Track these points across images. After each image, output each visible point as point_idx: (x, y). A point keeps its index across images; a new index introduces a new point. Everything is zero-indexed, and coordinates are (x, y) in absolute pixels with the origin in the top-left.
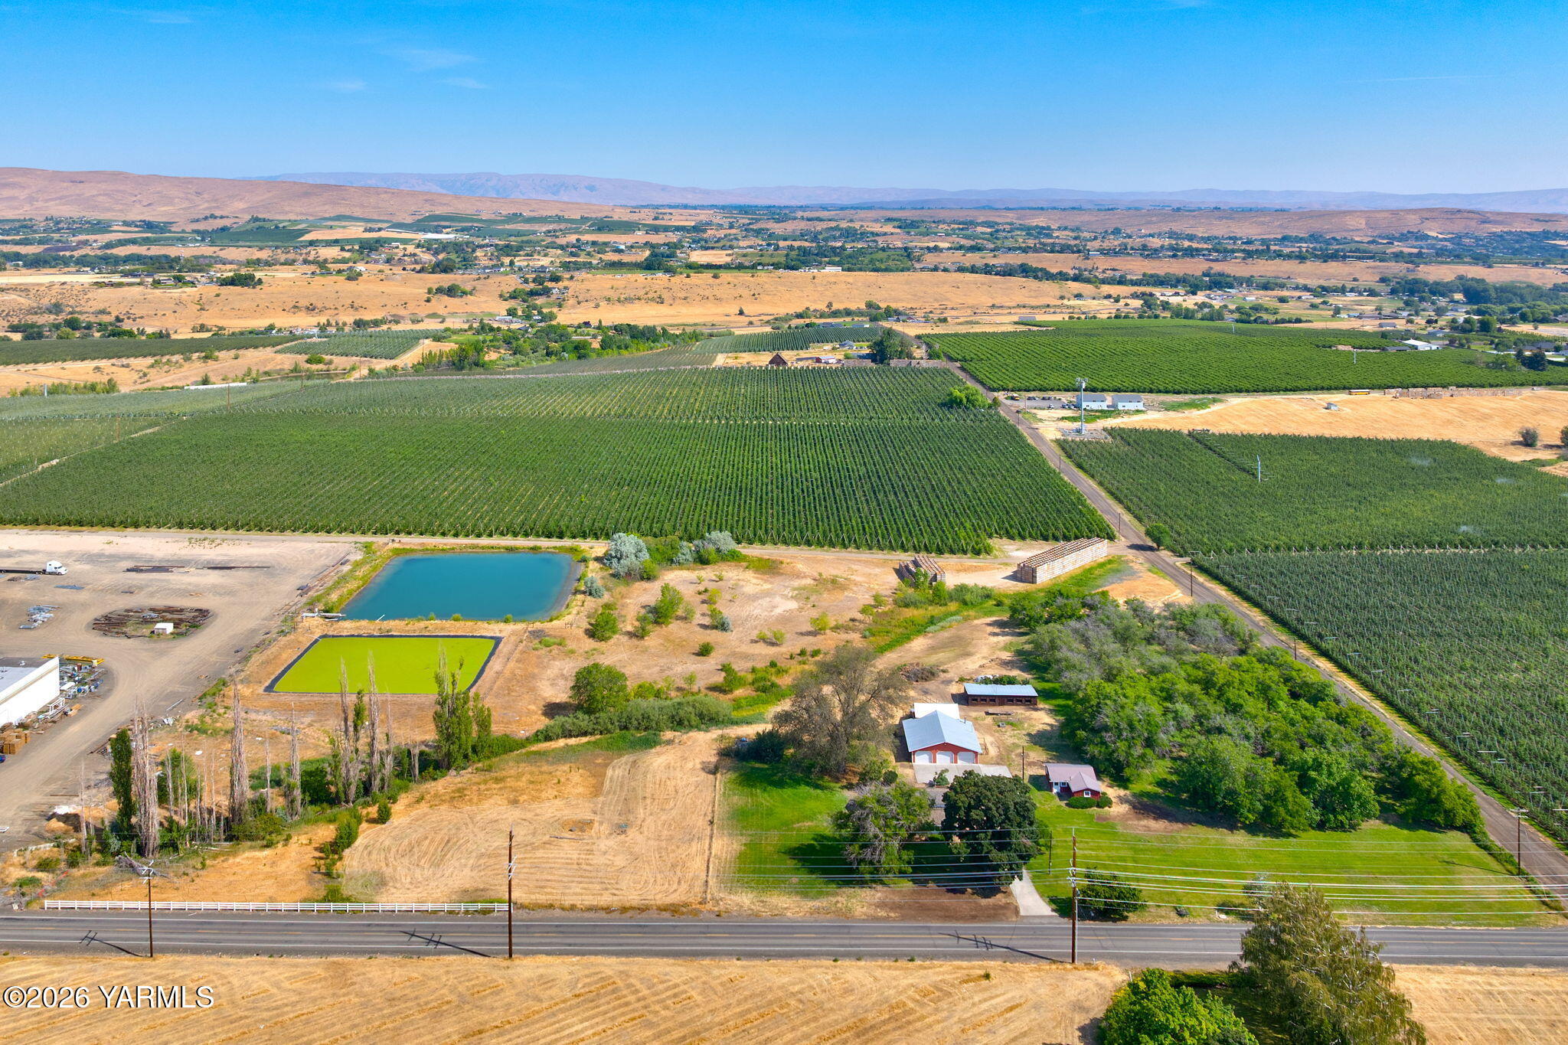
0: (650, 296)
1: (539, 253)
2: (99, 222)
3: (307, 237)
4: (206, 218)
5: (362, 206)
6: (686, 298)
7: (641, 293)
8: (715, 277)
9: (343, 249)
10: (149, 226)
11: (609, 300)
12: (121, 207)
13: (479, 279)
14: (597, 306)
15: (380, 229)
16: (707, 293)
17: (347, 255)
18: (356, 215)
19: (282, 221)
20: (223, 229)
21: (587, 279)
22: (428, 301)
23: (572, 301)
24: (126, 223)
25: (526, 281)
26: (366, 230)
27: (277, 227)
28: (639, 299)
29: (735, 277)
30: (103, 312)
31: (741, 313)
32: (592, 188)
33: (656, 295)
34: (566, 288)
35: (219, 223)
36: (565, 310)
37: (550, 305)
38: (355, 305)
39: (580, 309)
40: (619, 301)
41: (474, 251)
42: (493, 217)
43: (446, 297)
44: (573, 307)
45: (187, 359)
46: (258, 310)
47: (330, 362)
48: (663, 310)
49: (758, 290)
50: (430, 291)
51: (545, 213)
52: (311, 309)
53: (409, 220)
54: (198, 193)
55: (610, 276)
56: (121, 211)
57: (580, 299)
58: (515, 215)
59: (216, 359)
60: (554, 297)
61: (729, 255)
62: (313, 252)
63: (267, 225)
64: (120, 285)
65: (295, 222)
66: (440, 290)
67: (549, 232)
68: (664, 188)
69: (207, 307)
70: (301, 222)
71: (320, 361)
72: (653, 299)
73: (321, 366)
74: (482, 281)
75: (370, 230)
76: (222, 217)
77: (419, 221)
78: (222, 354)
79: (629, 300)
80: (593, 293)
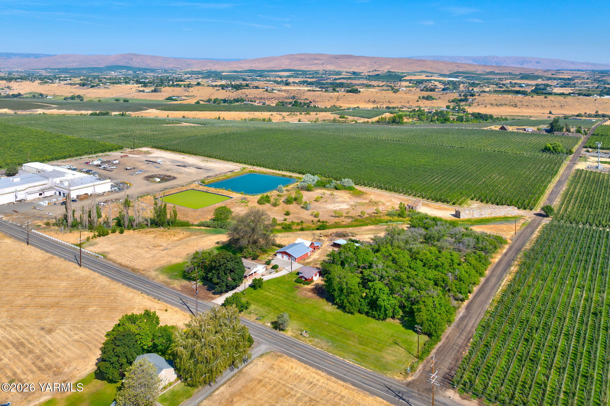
0: (511, 104)
1: (486, 86)
2: (339, 72)
3: (405, 78)
4: (373, 71)
5: (431, 67)
6: (527, 106)
7: (508, 102)
8: (545, 97)
9: (410, 83)
10: (354, 73)
11: (492, 104)
12: (349, 67)
13: (443, 94)
14: (486, 107)
15: (432, 76)
16: (538, 104)
17: (411, 85)
18: (428, 71)
19: (398, 73)
20: (377, 75)
21: (486, 96)
22: (418, 101)
23: (476, 104)
24: (347, 72)
25: (460, 96)
26: (426, 76)
27: (396, 75)
28: (506, 105)
29: (556, 98)
30: (306, 99)
31: (550, 113)
32: (538, 62)
33: (514, 104)
34: (475, 99)
35: (377, 73)
36: (471, 108)
37: (466, 105)
38: (390, 101)
39: (478, 108)
40: (496, 105)
41: (459, 85)
42: (482, 72)
43: (425, 100)
44: (476, 106)
45: (301, 114)
46: (356, 101)
47: (347, 118)
48: (516, 110)
49: (565, 104)
50: (419, 98)
51: (504, 71)
52: (374, 102)
53: (448, 73)
54: (375, 63)
55: (497, 95)
56: (349, 68)
57: (479, 103)
58: (491, 72)
59: (310, 114)
60: (469, 102)
61: (572, 90)
62: (399, 83)
63: (392, 74)
64: (315, 91)
65: (403, 73)
66: (423, 98)
67: (500, 79)
68: (573, 63)
69: (339, 99)
70: (405, 73)
71: (343, 118)
72: (512, 105)
73: (344, 119)
74: (444, 95)
75: (428, 76)
76: (378, 71)
77: (451, 73)
78: (311, 113)
79: (501, 105)
80: (486, 102)
